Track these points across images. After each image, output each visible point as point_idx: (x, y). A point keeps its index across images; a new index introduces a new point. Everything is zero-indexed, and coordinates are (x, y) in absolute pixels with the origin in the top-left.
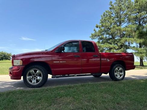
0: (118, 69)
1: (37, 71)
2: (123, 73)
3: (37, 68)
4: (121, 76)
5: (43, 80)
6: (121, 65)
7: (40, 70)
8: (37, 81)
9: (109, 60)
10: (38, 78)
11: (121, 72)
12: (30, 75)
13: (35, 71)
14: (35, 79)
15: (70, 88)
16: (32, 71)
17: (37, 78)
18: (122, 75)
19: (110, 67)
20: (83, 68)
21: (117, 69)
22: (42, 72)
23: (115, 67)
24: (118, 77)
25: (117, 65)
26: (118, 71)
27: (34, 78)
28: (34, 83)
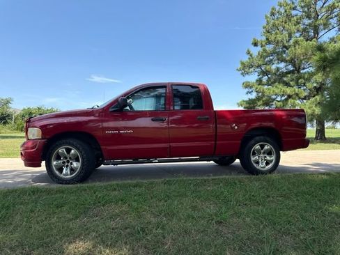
0: (262, 147)
1: (73, 151)
2: (273, 158)
3: (69, 144)
4: (267, 164)
5: (82, 169)
6: (268, 139)
7: (77, 149)
8: (72, 170)
9: (236, 127)
10: (75, 164)
11: (270, 153)
12: (58, 158)
13: (69, 151)
14: (67, 166)
15: (135, 186)
16: (62, 150)
17: (71, 164)
18: (271, 161)
19: (240, 142)
20: (173, 145)
21: (257, 147)
22: (81, 152)
23: (253, 142)
24: (262, 166)
25: (257, 138)
26: (262, 151)
27: (66, 164)
28: (67, 175)
